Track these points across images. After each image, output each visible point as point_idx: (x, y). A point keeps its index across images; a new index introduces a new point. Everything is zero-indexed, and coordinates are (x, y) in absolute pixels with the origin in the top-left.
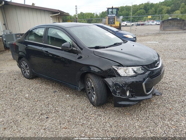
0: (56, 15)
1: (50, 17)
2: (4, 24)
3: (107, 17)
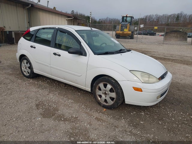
0: (71, 19)
1: (66, 20)
2: (28, 22)
3: (120, 24)
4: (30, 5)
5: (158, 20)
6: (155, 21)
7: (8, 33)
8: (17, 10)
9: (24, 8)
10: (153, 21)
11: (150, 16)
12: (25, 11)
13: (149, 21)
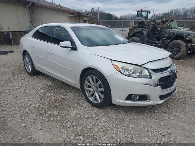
0: (75, 16)
2: (31, 22)
3: (134, 20)
4: (31, 3)
5: (186, 14)
6: (182, 16)
7: (6, 34)
8: (16, 9)
9: (25, 7)
10: (180, 15)
11: (176, 10)
12: (26, 10)
13: (175, 15)
